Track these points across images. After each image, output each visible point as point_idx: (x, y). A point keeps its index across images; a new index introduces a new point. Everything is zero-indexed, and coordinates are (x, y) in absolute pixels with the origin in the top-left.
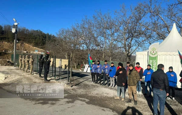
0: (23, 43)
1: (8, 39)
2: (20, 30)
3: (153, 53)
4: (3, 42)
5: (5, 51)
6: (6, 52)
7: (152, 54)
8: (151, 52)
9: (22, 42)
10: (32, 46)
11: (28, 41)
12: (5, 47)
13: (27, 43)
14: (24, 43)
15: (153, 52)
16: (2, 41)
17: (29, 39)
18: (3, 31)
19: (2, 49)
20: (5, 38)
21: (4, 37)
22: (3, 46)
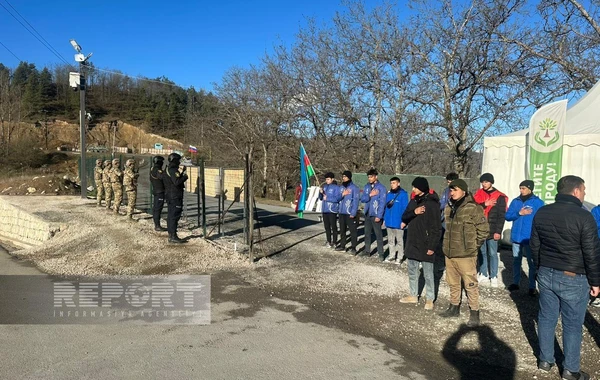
0: (116, 122)
1: (70, 109)
2: (104, 79)
3: (547, 140)
4: (54, 121)
5: (63, 149)
6: (67, 153)
7: (542, 143)
8: (538, 134)
9: (113, 119)
10: (143, 131)
11: (131, 116)
12: (62, 138)
13: (129, 122)
14: (120, 122)
15: (547, 135)
16: (53, 117)
17: (134, 108)
18: (53, 86)
19: (53, 143)
20: (61, 107)
21: (59, 106)
22: (56, 132)
